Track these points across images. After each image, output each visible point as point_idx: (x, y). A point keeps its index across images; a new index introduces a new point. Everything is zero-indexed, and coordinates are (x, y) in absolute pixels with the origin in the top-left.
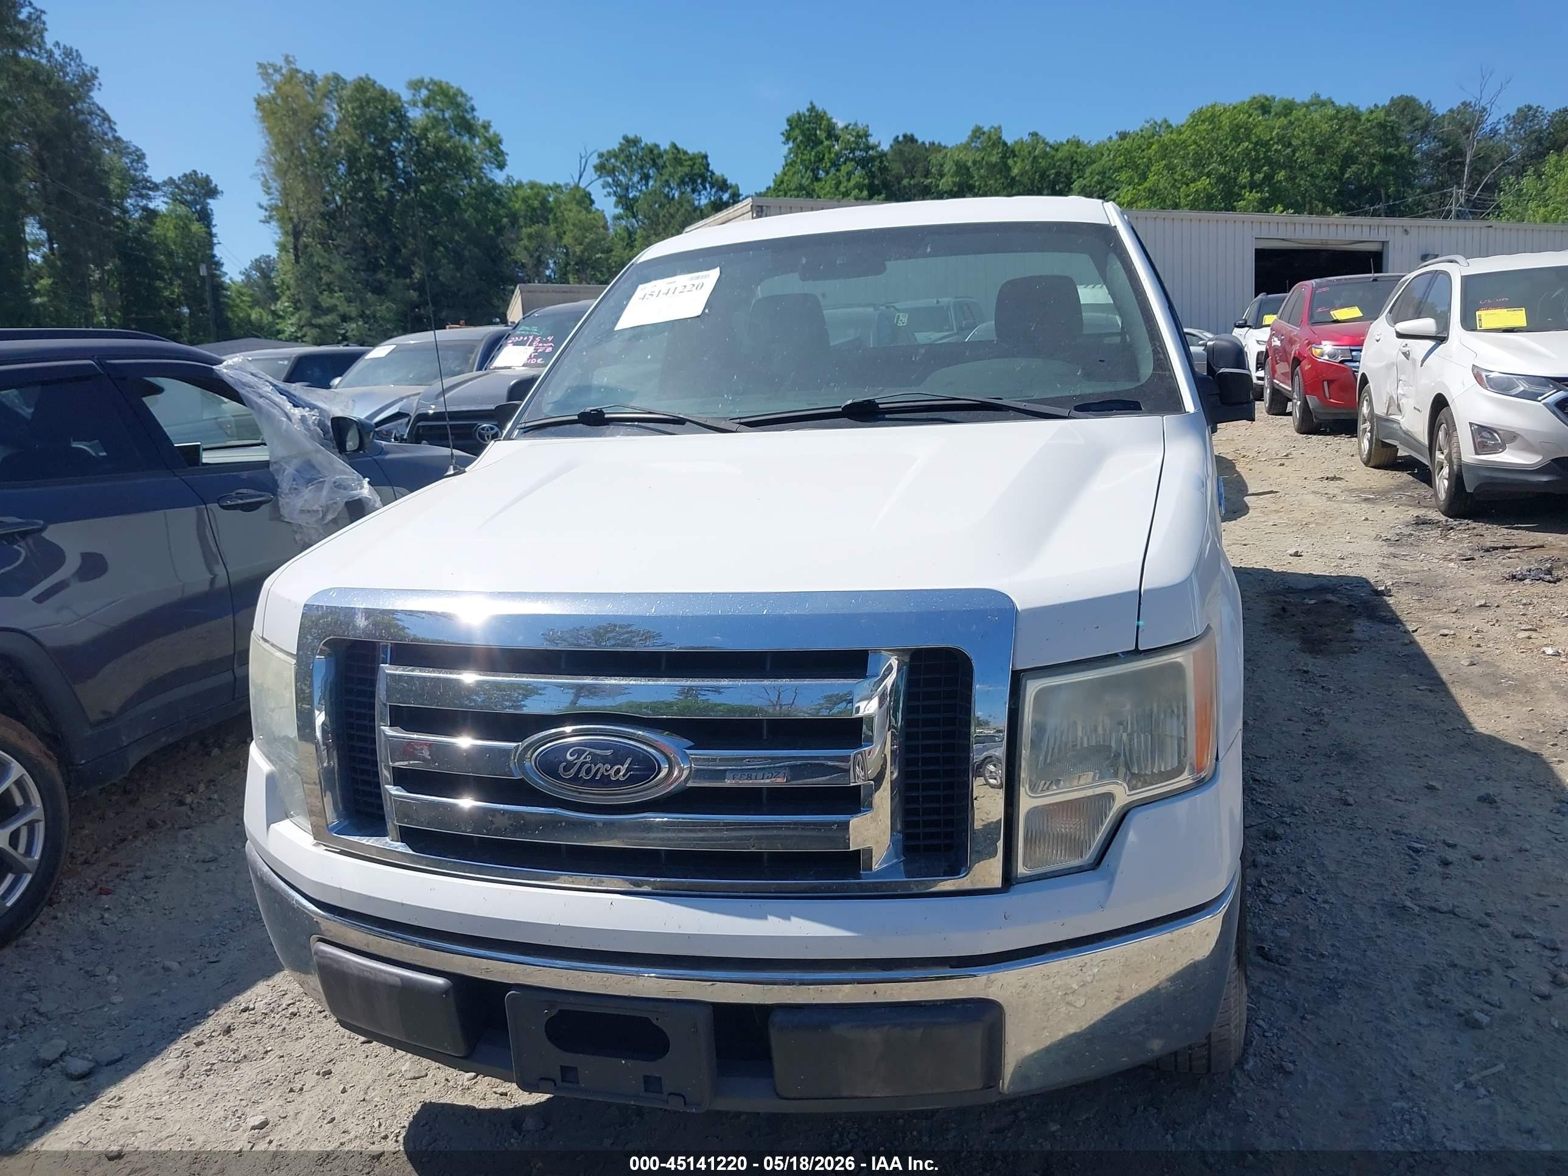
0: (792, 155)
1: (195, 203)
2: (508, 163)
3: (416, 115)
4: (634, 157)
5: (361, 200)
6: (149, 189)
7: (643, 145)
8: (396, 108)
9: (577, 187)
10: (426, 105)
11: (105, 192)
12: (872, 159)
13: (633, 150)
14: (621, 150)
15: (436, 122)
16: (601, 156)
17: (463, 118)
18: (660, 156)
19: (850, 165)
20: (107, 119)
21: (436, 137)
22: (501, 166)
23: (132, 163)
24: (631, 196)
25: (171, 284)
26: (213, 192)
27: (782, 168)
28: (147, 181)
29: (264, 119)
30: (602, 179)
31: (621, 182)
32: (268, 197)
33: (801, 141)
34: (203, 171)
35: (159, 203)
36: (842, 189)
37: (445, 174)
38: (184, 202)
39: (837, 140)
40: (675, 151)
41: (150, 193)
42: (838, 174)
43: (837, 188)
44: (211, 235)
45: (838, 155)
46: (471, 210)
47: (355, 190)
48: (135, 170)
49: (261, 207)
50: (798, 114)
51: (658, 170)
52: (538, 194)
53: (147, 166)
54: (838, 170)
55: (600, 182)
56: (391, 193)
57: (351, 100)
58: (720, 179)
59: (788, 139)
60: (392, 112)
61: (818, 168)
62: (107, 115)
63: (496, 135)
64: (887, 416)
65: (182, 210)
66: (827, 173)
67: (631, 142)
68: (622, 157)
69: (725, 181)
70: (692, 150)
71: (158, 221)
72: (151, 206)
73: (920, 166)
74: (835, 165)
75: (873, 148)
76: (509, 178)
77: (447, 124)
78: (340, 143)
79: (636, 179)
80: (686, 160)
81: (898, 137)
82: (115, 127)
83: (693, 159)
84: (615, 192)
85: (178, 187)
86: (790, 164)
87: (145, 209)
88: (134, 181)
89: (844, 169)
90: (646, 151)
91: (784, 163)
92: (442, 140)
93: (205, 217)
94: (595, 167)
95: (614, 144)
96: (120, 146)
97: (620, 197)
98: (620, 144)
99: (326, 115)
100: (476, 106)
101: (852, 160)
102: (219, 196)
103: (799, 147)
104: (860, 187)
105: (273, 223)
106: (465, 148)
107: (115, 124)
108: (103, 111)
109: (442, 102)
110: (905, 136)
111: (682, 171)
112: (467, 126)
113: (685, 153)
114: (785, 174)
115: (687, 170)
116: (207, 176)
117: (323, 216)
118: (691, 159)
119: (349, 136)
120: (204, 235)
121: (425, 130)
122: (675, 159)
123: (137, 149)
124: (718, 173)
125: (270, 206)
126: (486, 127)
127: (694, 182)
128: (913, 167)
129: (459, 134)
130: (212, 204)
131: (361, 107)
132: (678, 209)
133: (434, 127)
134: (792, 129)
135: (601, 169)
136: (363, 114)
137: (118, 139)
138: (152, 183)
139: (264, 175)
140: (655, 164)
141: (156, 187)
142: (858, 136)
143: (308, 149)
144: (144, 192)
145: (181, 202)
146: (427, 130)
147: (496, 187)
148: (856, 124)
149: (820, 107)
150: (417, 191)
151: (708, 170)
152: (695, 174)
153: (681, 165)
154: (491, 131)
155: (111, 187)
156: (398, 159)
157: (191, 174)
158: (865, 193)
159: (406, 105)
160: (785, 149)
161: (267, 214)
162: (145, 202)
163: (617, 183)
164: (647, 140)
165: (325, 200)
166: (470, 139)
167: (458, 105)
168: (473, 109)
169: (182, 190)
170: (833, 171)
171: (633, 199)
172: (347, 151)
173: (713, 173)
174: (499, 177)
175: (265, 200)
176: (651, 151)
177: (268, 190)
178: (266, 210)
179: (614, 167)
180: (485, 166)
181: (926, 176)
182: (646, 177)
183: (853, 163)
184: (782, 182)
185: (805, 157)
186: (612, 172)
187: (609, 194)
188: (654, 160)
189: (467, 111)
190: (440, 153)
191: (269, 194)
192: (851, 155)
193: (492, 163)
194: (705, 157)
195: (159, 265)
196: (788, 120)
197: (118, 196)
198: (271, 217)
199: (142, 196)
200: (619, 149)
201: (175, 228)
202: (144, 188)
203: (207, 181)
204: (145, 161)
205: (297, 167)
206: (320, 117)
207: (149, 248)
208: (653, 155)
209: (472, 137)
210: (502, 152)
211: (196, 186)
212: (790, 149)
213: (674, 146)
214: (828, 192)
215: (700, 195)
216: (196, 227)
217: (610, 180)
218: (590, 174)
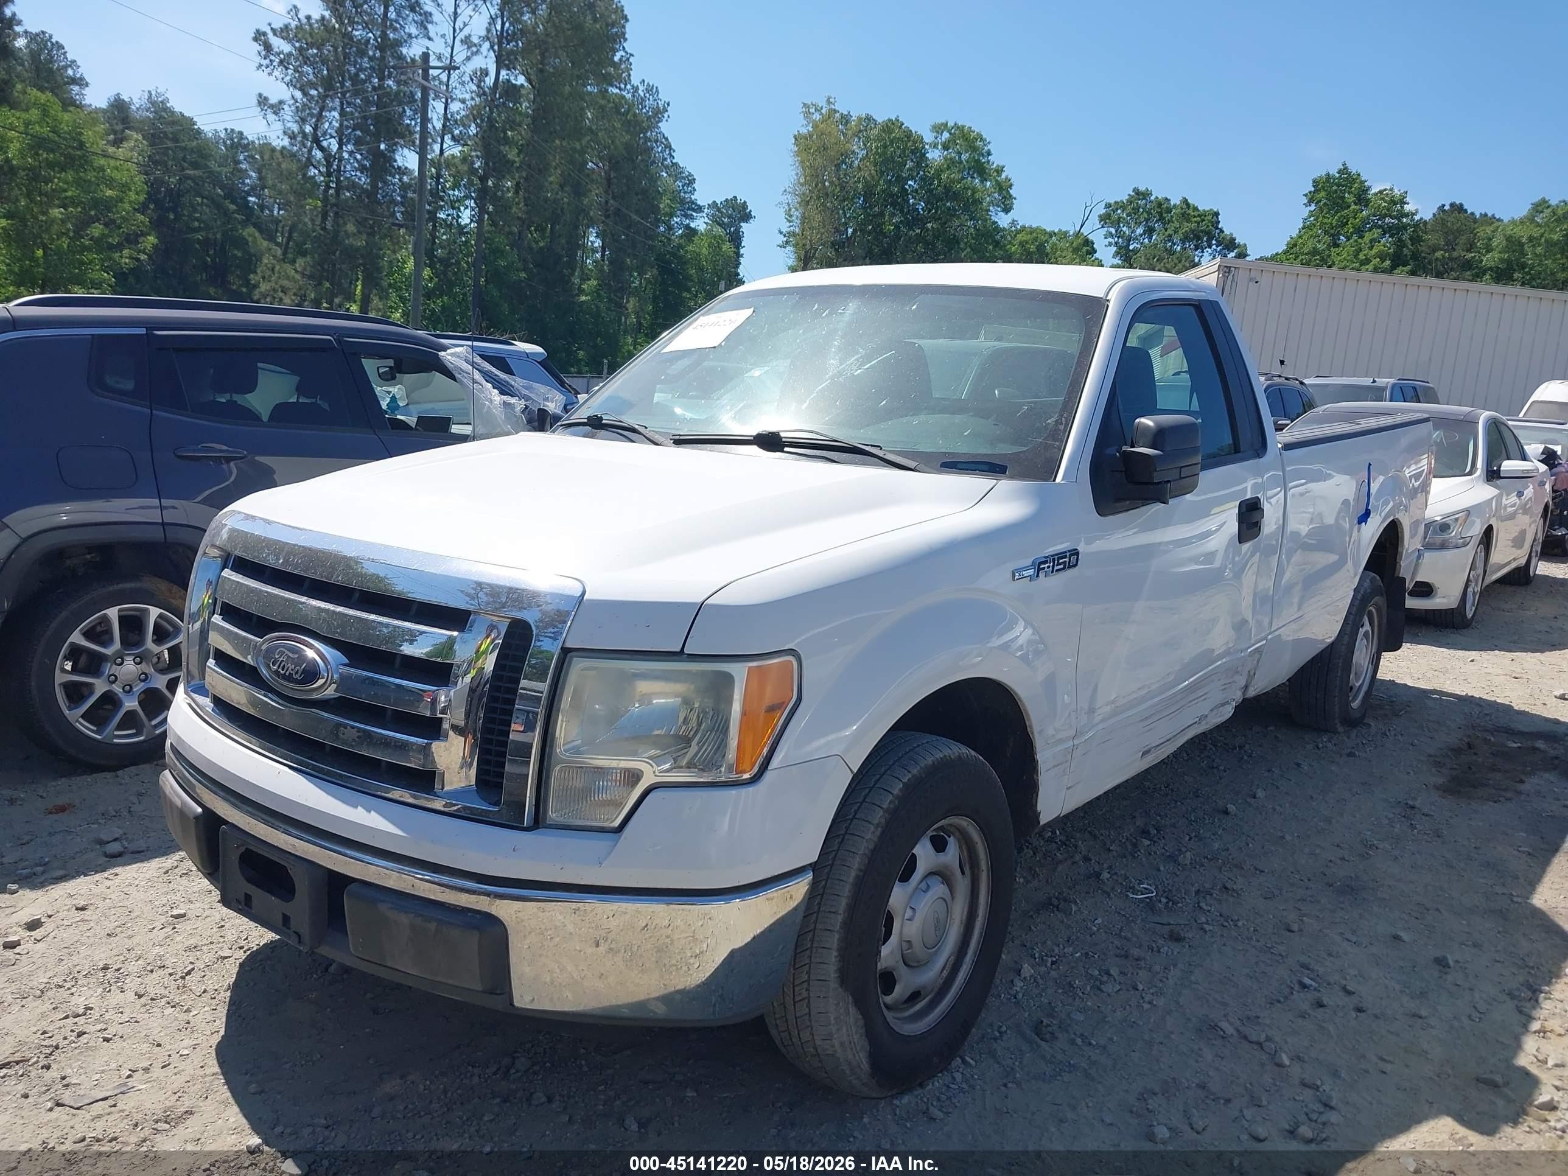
0: (1312, 219)
1: (730, 225)
2: (1014, 206)
3: (935, 156)
4: (1141, 210)
5: (870, 233)
6: (694, 210)
7: (1152, 198)
8: (917, 148)
9: (1078, 234)
10: (945, 147)
11: (655, 210)
12: (1405, 227)
13: (1142, 203)
14: (1130, 202)
15: (951, 163)
16: (1108, 206)
17: (978, 161)
18: (1169, 211)
19: (1376, 232)
20: (669, 146)
21: (948, 178)
22: (1007, 210)
23: (683, 186)
24: (1131, 247)
25: (696, 296)
26: (747, 217)
27: (1297, 232)
28: (693, 203)
29: (798, 154)
30: (1106, 229)
31: (1124, 233)
32: (788, 224)
33: (1325, 204)
34: (741, 198)
35: (700, 223)
36: (1361, 256)
37: (951, 213)
38: (721, 225)
39: (1366, 206)
40: (1185, 206)
41: (694, 214)
42: (1360, 240)
43: (1356, 256)
44: (738, 255)
45: (1365, 221)
46: (969, 250)
47: (865, 222)
48: (685, 193)
49: (781, 233)
50: (1328, 174)
51: (1164, 224)
52: (1036, 239)
53: (695, 190)
54: (1362, 237)
55: (1104, 231)
56: (897, 227)
57: (879, 139)
58: (1228, 238)
59: (1310, 201)
60: (913, 152)
61: (1339, 234)
62: (669, 143)
63: (1008, 180)
64: (786, 449)
65: (718, 230)
66: (1348, 239)
67: (1141, 194)
68: (1129, 209)
69: (1232, 240)
70: (1203, 206)
71: (696, 239)
72: (692, 225)
73: (1462, 240)
74: (1360, 232)
75: (1407, 215)
76: (1014, 223)
77: (962, 166)
78: (859, 178)
79: (1140, 231)
80: (1195, 217)
81: (1444, 206)
82: (674, 154)
83: (1202, 215)
84: (1116, 243)
85: (719, 210)
86: (1307, 227)
87: (688, 227)
88: (682, 202)
89: (1368, 236)
90: (1154, 204)
91: (1301, 225)
92: (953, 181)
93: (736, 239)
94: (1100, 216)
95: (1123, 195)
96: (676, 171)
97: (1120, 248)
98: (1129, 195)
99: (853, 152)
100: (992, 151)
101: (1380, 227)
102: (751, 221)
103: (1321, 209)
104: (1382, 257)
105: (789, 248)
106: (974, 191)
107: (674, 151)
108: (667, 139)
109: (961, 146)
110: (1452, 205)
111: (1187, 227)
112: (980, 169)
113: (1196, 209)
114: (1300, 237)
115: (1193, 226)
116: (745, 202)
117: (833, 244)
118: (1199, 216)
119: (869, 171)
120: (732, 254)
121: (940, 171)
122: (1183, 214)
123: (690, 175)
124: (1227, 232)
125: (789, 233)
126: (1000, 171)
127: (1198, 238)
128: (1456, 238)
129: (973, 177)
130: (744, 226)
131: (885, 147)
132: (1176, 264)
133: (949, 168)
134: (1317, 191)
135: (1105, 219)
136: (884, 153)
137: (675, 164)
138: (696, 204)
139: (789, 204)
140: (1161, 218)
141: (700, 209)
142: (1393, 202)
143: (831, 183)
144: (689, 212)
145: (719, 224)
146: (941, 171)
147: (997, 229)
148: (1391, 189)
149: (1353, 170)
150: (923, 228)
151: (1217, 228)
152: (1202, 231)
153: (1188, 221)
154: (1003, 176)
155: (662, 206)
156: (910, 197)
157: (731, 200)
158: (1388, 263)
159: (927, 147)
160: (1305, 212)
161: (785, 239)
162: (688, 221)
163: (1119, 234)
164: (1158, 194)
165: (837, 230)
166: (982, 182)
167: (974, 149)
168: (989, 153)
169: (721, 213)
170: (1355, 237)
171: (1132, 251)
172: (864, 187)
173: (1222, 231)
174: (1003, 220)
175: (785, 227)
176: (1160, 205)
177: (789, 217)
178: (785, 236)
179: (1119, 218)
180: (991, 208)
181: (1469, 250)
182: (1150, 231)
183: (1380, 230)
184: (1295, 245)
185: (1325, 221)
186: (1117, 223)
187: (1110, 244)
188: (1160, 214)
189: (983, 155)
190: (950, 193)
191: (790, 221)
192: (1380, 222)
193: (998, 206)
194: (1217, 214)
195: (688, 278)
196: (1314, 182)
197: (665, 215)
198: (787, 242)
199: (686, 216)
200: (1128, 201)
201: (709, 246)
202: (689, 209)
203: (744, 205)
204: (694, 185)
205: (819, 198)
206: (846, 154)
207: (683, 262)
208: (1162, 209)
209: (983, 181)
210: (1011, 196)
211: (734, 211)
212: (1310, 211)
213: (1185, 201)
214: (1344, 259)
215: (1203, 252)
216: (726, 247)
217: (1113, 231)
218: (1094, 222)
